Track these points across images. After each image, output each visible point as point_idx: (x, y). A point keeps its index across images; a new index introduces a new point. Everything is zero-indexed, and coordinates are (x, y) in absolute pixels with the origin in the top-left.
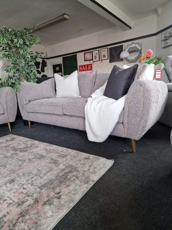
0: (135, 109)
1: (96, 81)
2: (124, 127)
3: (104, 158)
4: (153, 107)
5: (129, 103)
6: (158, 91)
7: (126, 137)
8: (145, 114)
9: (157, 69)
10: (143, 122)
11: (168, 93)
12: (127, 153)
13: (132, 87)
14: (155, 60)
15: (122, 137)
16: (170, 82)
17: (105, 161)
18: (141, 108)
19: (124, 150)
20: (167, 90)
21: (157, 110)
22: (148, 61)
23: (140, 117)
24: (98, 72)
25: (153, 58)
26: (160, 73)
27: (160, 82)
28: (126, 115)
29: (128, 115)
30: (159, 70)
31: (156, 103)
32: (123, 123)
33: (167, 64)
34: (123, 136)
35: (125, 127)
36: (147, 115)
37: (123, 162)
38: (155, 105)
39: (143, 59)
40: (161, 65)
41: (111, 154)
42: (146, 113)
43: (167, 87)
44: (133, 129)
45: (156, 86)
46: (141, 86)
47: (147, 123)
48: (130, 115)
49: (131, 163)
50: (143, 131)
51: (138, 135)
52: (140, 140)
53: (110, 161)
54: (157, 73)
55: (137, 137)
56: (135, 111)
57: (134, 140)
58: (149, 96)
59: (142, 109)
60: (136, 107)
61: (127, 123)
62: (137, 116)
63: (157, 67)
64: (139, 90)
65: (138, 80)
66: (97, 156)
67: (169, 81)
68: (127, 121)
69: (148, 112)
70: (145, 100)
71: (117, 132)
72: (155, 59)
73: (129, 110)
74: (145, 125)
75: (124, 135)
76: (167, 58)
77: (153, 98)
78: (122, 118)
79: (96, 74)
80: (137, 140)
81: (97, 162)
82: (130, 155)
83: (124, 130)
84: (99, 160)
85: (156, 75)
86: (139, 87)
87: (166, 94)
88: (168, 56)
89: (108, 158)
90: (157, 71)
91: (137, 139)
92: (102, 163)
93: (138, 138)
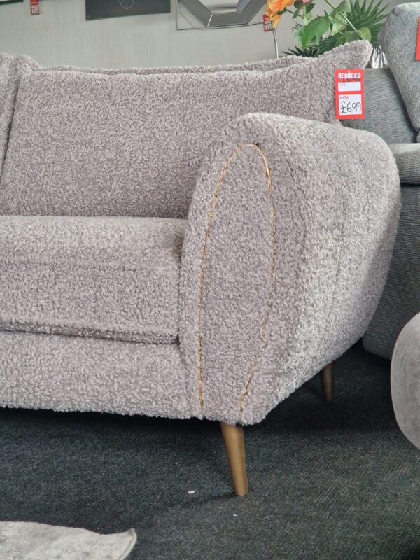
0: (238, 259)
1: (17, 119)
2: (183, 362)
3: (80, 530)
4: (321, 253)
5: (207, 233)
6: (344, 175)
7: (195, 414)
8: (285, 286)
9: (344, 68)
10: (277, 328)
11: (402, 192)
12: (206, 502)
13: (218, 152)
14: (338, 21)
15: (174, 416)
16: (415, 141)
17: (91, 543)
18: (262, 257)
19: (185, 492)
20: (395, 179)
21: (345, 273)
22: (306, 22)
23: (260, 302)
24: (27, 72)
25: (330, 11)
26: (357, 86)
27: (354, 137)
28: (193, 296)
29: (204, 293)
30: (354, 72)
31: (336, 231)
32: (177, 341)
33: (396, 42)
34: (183, 409)
35: (188, 361)
36: (292, 291)
37: (182, 538)
38: (331, 243)
39: (280, 13)
40: (361, 49)
41: (121, 513)
42: (287, 281)
43: (392, 161)
44: (231, 369)
45: (331, 150)
46: (258, 145)
47: (293, 330)
48: (212, 294)
49: (224, 540)
50: (279, 375)
51: (255, 399)
52: (264, 422)
53: (113, 538)
54: (342, 87)
55: (251, 406)
56: (237, 270)
57: (238, 425)
58: (300, 194)
59: (267, 261)
60: (241, 253)
61: (200, 338)
62: (250, 299)
63: (342, 55)
64: (251, 168)
65: (245, 117)
66: (44, 526)
67: (409, 135)
68: (197, 328)
69: (297, 276)
70: (278, 214)
71: (149, 393)
72: (338, 17)
73: (207, 270)
74: (288, 342)
75: (185, 403)
76: (393, 12)
77: (318, 207)
78: (175, 312)
79: (17, 82)
80: (251, 422)
81: (47, 548)
82: (221, 507)
83: (187, 376)
84: (53, 539)
85: (341, 99)
86: (251, 153)
87: (390, 196)
88: (400, 6)
89: (105, 529)
90: (340, 76)
91: (250, 418)
92: (75, 551)
93: (256, 410)
